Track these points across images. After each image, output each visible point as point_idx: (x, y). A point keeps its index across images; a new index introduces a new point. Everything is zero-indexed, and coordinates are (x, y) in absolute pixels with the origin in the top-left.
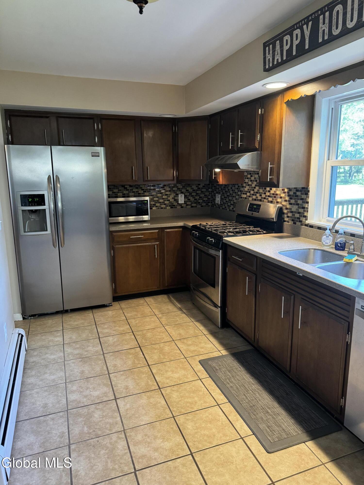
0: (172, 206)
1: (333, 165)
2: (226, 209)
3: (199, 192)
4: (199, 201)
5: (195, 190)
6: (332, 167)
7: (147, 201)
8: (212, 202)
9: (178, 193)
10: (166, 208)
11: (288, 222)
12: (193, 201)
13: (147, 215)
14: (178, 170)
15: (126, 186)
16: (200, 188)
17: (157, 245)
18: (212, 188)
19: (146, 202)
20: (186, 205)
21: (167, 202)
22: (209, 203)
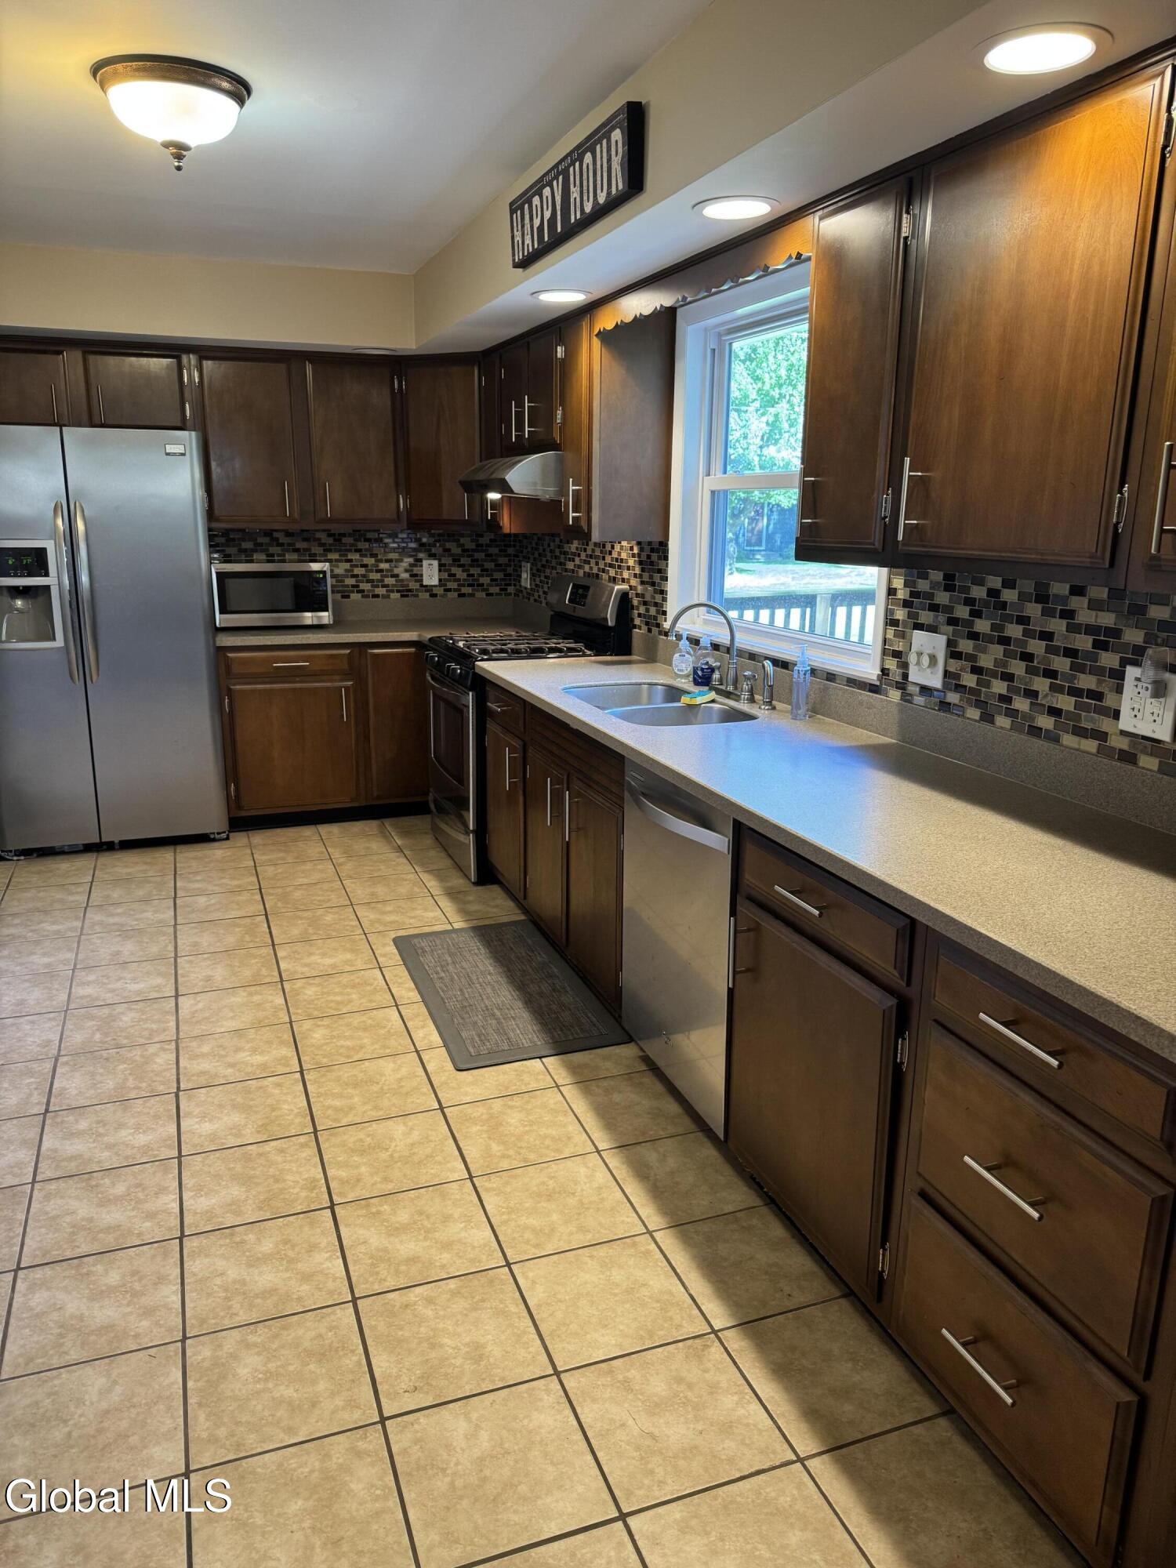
0: (406, 592)
1: (713, 489)
2: (541, 603)
3: (480, 556)
4: (482, 580)
5: (468, 550)
6: (713, 492)
7: (324, 573)
8: (515, 585)
9: (421, 555)
10: (388, 597)
11: (640, 628)
12: (464, 580)
13: (327, 610)
14: (408, 493)
15: (275, 535)
16: (482, 545)
17: (347, 689)
18: (515, 546)
19: (321, 576)
20: (446, 590)
21: (390, 581)
22: (509, 588)
